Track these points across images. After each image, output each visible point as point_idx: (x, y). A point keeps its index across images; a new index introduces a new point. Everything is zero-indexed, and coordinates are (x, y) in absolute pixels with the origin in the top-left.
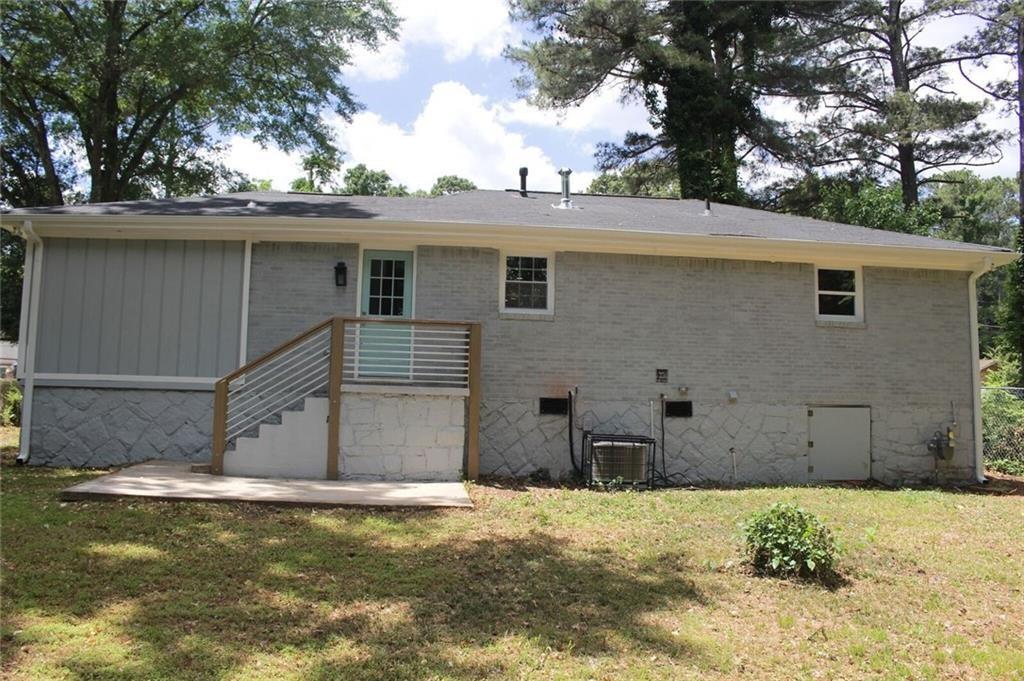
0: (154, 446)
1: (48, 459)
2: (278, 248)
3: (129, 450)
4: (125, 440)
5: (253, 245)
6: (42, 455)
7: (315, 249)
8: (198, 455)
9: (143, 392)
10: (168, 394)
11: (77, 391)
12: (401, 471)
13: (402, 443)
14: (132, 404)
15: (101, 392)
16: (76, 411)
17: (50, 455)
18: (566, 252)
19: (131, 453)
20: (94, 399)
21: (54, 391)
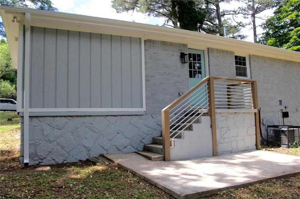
0: (102, 147)
1: (40, 161)
2: (155, 43)
3: (89, 150)
4: (87, 145)
5: (145, 41)
6: (36, 158)
7: (171, 45)
8: (126, 149)
9: (94, 117)
10: (108, 118)
11: (56, 119)
12: (237, 148)
13: (236, 135)
14: (88, 125)
15: (70, 118)
16: (56, 130)
17: (42, 158)
18: (253, 55)
19: (91, 152)
20: (67, 123)
21: (41, 119)
